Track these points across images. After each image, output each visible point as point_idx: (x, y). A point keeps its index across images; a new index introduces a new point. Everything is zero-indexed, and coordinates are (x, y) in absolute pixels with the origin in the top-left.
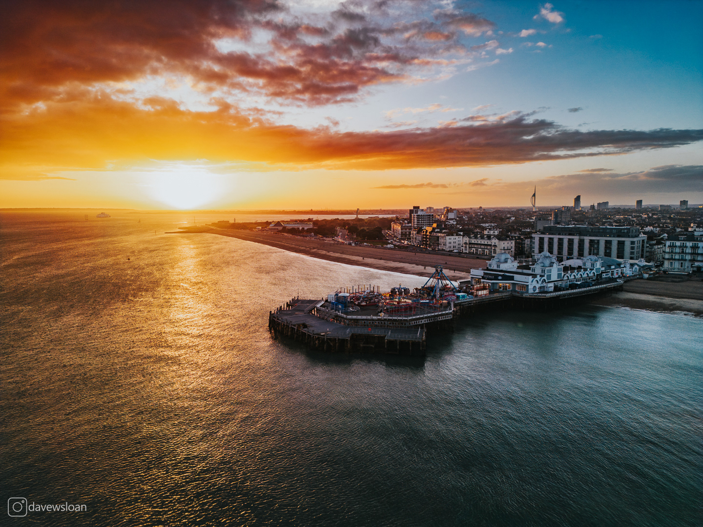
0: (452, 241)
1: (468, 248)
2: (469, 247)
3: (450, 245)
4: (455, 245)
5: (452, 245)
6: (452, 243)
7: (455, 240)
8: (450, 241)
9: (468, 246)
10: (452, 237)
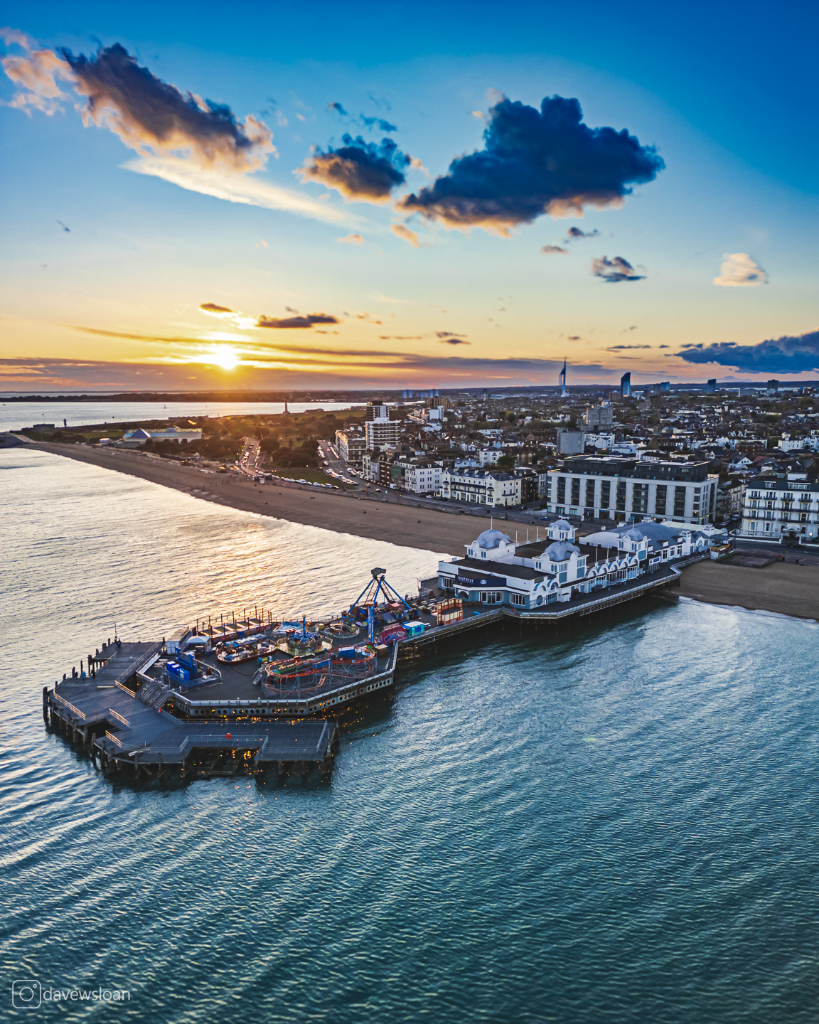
0: (426, 476)
1: (449, 490)
2: (452, 490)
3: (422, 483)
4: (430, 483)
5: (426, 483)
6: (426, 479)
7: (430, 476)
8: (422, 476)
9: (449, 487)
10: (426, 470)
